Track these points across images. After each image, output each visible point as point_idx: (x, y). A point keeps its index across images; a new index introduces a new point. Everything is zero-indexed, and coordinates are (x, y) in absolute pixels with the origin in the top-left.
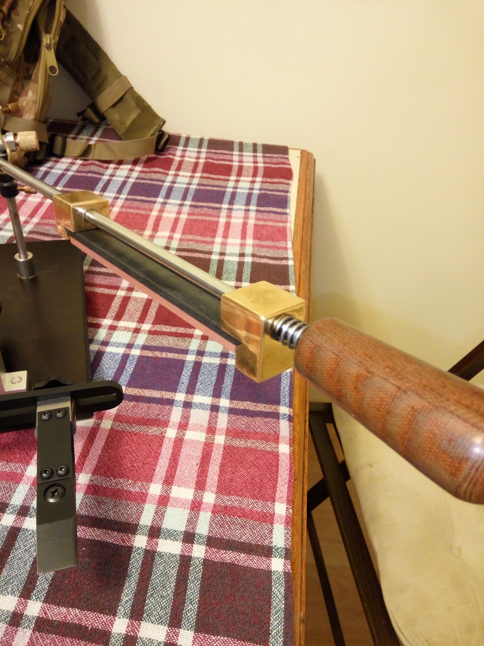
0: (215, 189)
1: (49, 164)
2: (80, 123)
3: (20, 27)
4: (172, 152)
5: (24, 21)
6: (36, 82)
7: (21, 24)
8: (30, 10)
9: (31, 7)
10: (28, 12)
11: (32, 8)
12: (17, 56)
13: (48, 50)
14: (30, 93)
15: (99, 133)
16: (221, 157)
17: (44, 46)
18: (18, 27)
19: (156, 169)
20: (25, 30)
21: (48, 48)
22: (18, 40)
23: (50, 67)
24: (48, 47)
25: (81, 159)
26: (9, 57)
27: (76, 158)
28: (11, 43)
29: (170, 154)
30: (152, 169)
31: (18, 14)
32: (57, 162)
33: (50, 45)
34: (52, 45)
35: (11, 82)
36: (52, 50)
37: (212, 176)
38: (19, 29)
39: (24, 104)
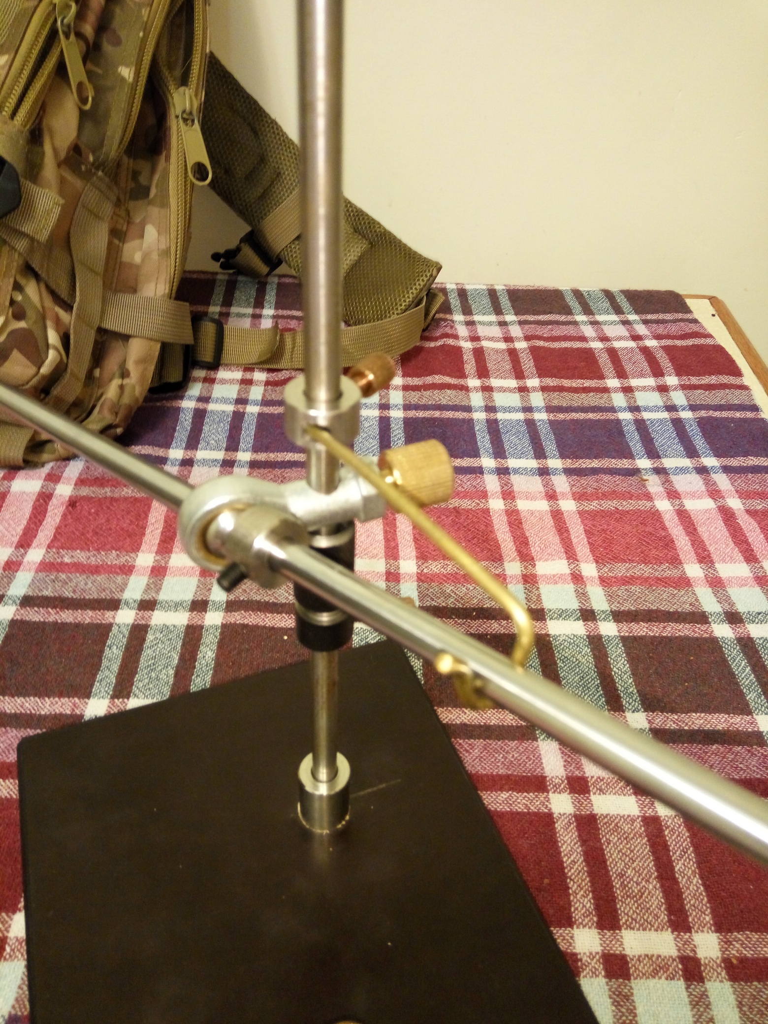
0: (591, 416)
1: (195, 390)
2: (222, 277)
3: (126, 72)
4: (448, 330)
5: (134, 59)
6: (164, 203)
7: (127, 66)
8: (146, 29)
9: (147, 23)
10: (141, 34)
11: (150, 23)
12: (122, 146)
13: (187, 125)
14: (151, 232)
15: (271, 296)
16: (559, 331)
17: (177, 117)
18: (120, 74)
19: (438, 379)
20: (138, 81)
21: (185, 120)
22: (123, 105)
23: (195, 164)
24: (187, 119)
25: (262, 370)
26: (104, 149)
27: (249, 369)
28: (107, 115)
29: (447, 336)
30: (429, 380)
31: (117, 42)
32: (211, 381)
33: (191, 113)
34: (195, 112)
35: (108, 209)
36: (197, 126)
37: (566, 383)
38: (123, 79)
39: (138, 258)
